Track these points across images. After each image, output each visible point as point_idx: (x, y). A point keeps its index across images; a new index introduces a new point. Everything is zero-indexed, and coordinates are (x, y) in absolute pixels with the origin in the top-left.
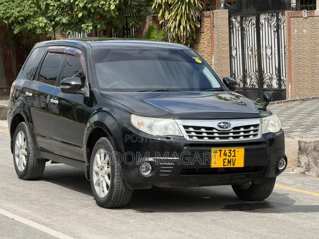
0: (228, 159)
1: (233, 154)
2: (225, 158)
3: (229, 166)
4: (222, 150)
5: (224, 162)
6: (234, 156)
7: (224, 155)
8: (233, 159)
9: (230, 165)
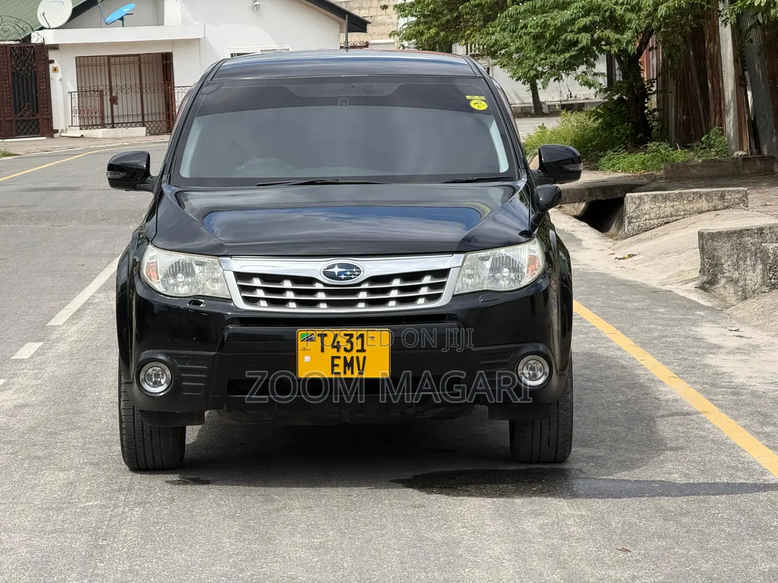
0: (345, 358)
1: (357, 345)
2: (337, 354)
3: (349, 375)
4: (326, 335)
5: (333, 365)
6: (363, 350)
7: (333, 347)
8: (357, 358)
9: (352, 373)
